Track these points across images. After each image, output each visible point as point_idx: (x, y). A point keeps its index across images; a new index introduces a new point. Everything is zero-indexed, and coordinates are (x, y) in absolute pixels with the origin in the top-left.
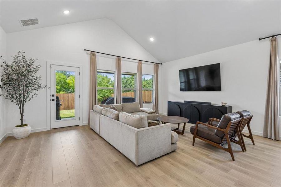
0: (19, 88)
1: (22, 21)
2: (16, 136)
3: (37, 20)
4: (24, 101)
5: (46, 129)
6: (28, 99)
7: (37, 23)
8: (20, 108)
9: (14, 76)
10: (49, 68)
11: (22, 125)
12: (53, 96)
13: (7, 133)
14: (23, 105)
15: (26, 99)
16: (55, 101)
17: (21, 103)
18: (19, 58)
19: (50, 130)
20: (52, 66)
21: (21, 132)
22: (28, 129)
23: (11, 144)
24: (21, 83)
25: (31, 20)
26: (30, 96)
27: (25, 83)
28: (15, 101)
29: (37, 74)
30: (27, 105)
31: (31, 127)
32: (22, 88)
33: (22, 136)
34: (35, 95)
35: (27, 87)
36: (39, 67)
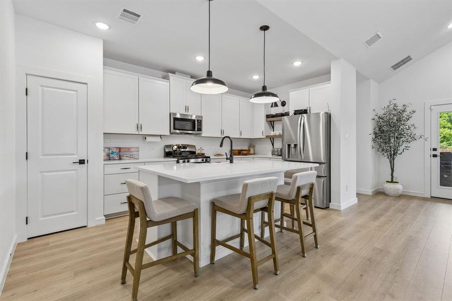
0: (390, 140)
1: (392, 67)
2: (386, 192)
3: (409, 57)
4: (394, 154)
5: (424, 194)
6: (399, 152)
7: (411, 59)
8: (391, 162)
9: (385, 128)
10: (428, 112)
11: (392, 182)
12: (435, 150)
13: (380, 187)
14: (394, 159)
15: (397, 152)
16: (439, 158)
17: (392, 157)
18: (390, 107)
19: (429, 197)
20: (432, 107)
21: (390, 189)
22: (399, 188)
23: (381, 197)
24: (392, 135)
25: (403, 61)
26: (401, 149)
27: (396, 134)
28: (386, 154)
29: (409, 123)
30: (398, 159)
31: (402, 185)
32: (392, 140)
33: (392, 193)
34: (407, 148)
35: (397, 138)
36: (414, 112)
